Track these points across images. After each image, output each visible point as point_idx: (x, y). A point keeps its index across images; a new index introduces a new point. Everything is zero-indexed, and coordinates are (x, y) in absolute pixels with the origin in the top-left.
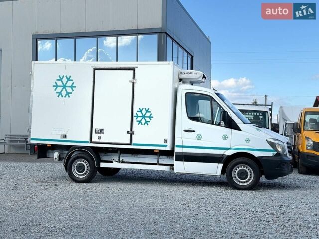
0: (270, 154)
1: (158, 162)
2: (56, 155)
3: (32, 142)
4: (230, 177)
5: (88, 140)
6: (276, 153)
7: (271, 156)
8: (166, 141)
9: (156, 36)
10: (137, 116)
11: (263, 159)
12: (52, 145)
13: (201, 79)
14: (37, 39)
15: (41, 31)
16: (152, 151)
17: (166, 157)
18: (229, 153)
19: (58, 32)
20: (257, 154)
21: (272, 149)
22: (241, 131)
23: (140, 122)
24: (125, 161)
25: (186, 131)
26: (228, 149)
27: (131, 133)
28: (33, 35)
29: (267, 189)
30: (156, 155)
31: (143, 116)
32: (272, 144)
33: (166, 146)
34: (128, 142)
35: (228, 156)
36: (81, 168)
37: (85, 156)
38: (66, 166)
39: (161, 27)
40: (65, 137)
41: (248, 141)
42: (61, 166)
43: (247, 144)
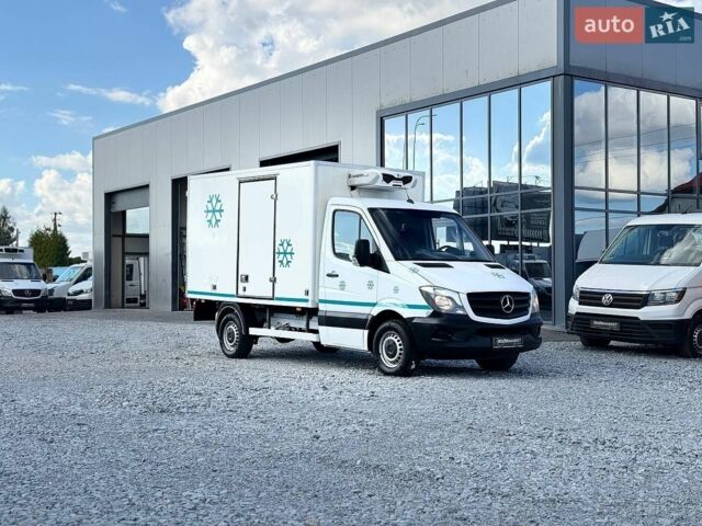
0: (424, 313)
1: (308, 325)
3: (189, 296)
4: (377, 353)
5: (235, 293)
6: (431, 311)
7: (425, 316)
8: (307, 293)
9: (548, 85)
10: (279, 253)
11: (415, 321)
14: (382, 117)
16: (295, 308)
18: (375, 311)
19: (408, 100)
20: (406, 313)
21: (425, 303)
22: (388, 272)
23: (281, 262)
25: (329, 275)
26: (374, 305)
27: (274, 281)
28: (376, 112)
31: (285, 253)
32: (426, 296)
33: (307, 301)
34: (270, 295)
35: (374, 318)
36: (231, 336)
37: (234, 317)
38: (218, 331)
39: (555, 64)
40: (215, 287)
41: (396, 290)
43: (397, 295)
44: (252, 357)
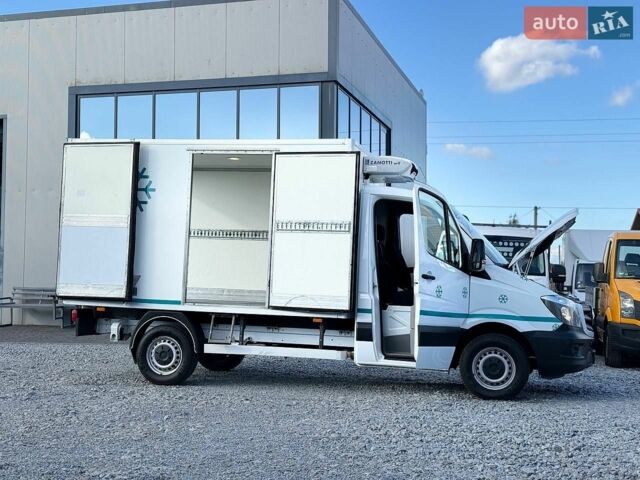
0: (549, 327)
1: (322, 342)
2: (114, 328)
4: (467, 373)
5: (179, 298)
6: (560, 324)
7: (551, 329)
9: (315, 89)
11: (536, 335)
12: (106, 308)
13: (408, 174)
14: (77, 95)
15: (86, 80)
16: (309, 320)
17: (336, 333)
18: (470, 323)
19: (120, 81)
20: (523, 327)
21: (552, 316)
22: (489, 278)
24: (255, 340)
26: (467, 316)
28: (70, 88)
29: (545, 398)
30: (318, 328)
32: (552, 307)
36: (164, 356)
37: (172, 330)
38: (134, 351)
39: (326, 69)
42: (125, 350)
43: (503, 305)
44: (194, 383)
